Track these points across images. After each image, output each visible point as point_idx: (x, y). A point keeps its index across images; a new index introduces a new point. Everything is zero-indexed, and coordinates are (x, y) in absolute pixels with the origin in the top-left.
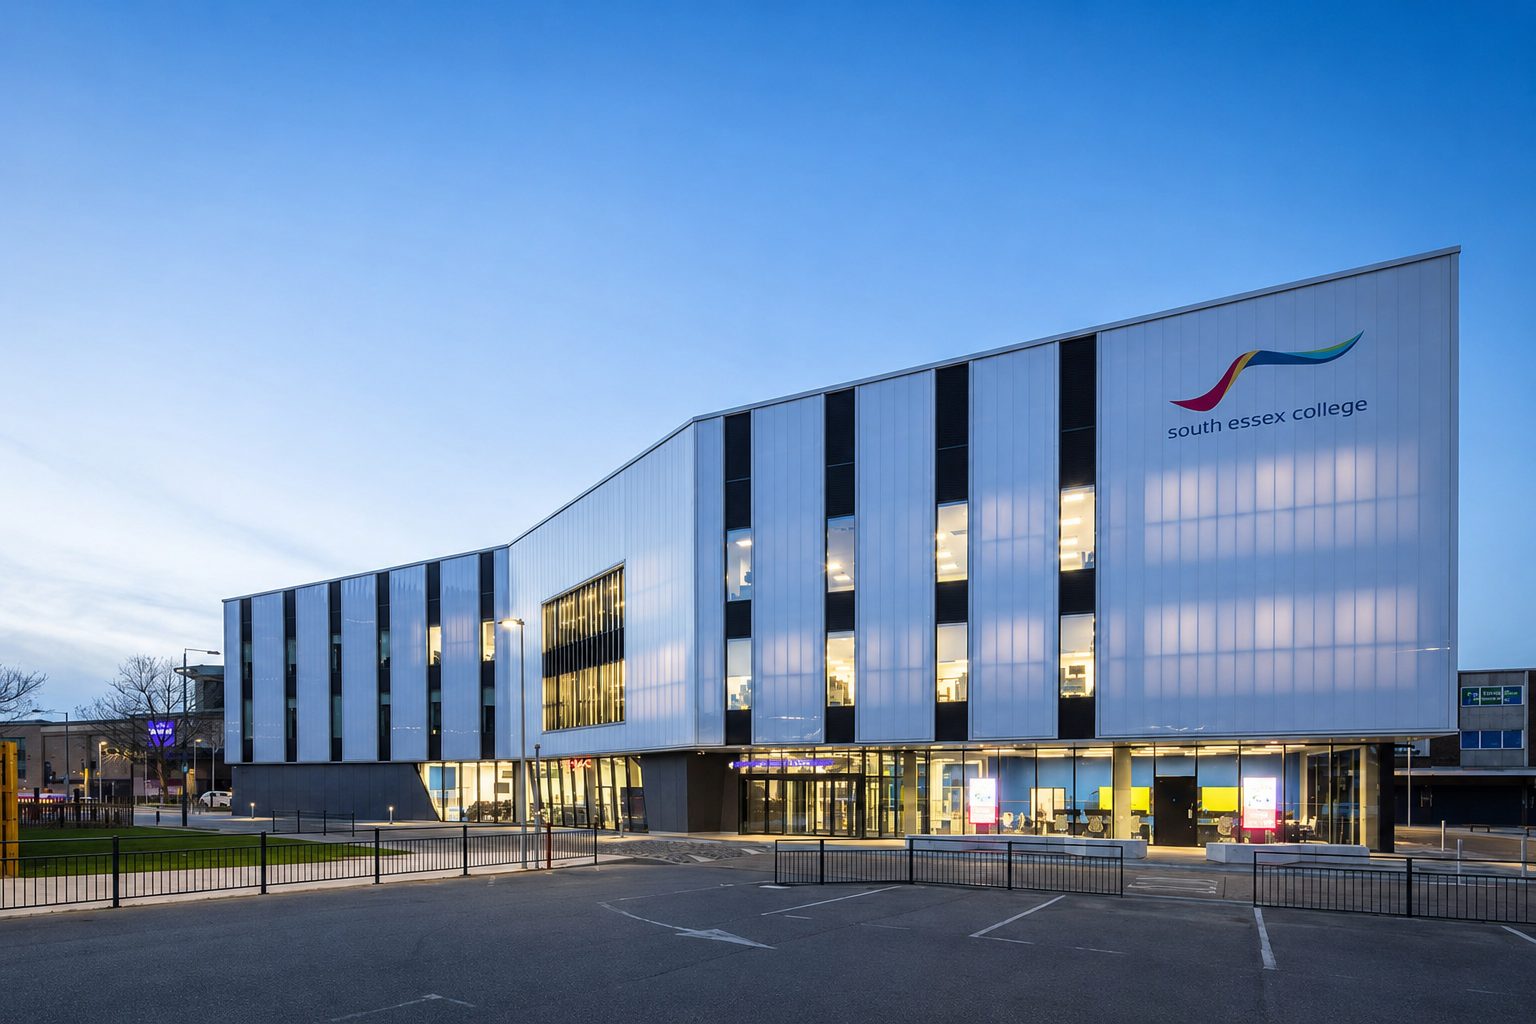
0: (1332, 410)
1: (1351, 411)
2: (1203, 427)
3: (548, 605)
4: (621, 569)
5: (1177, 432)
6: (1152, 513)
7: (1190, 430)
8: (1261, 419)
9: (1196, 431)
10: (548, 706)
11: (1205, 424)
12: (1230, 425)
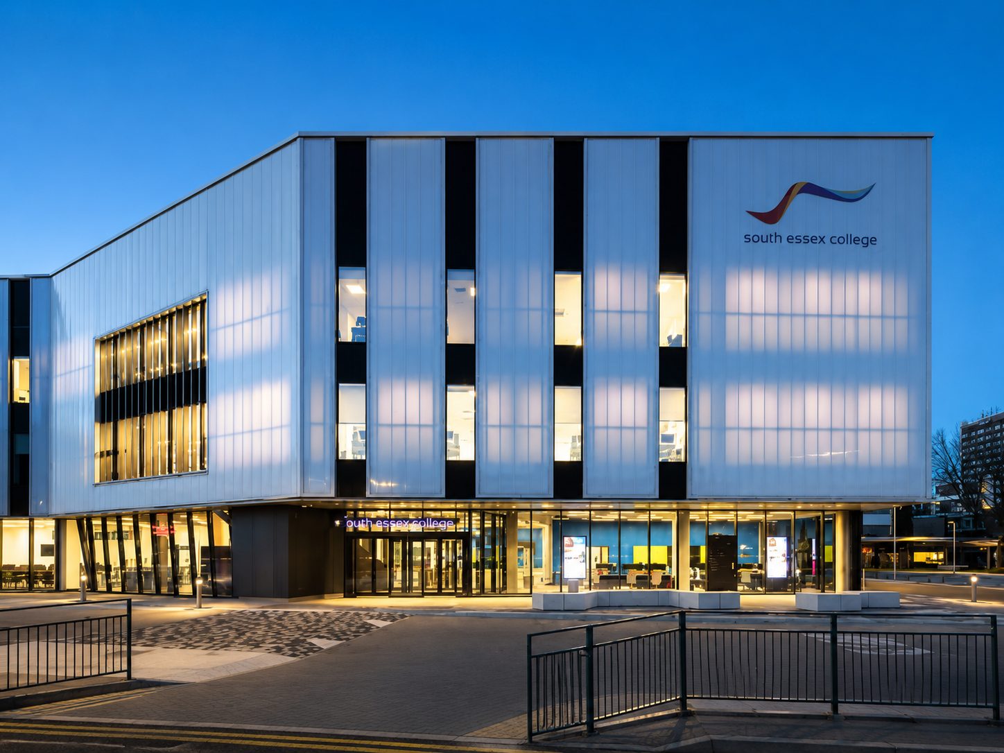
0: (856, 240)
1: (867, 244)
2: (769, 237)
3: (103, 342)
4: (203, 302)
5: (751, 237)
6: (731, 305)
7: (760, 239)
8: (809, 238)
9: (764, 239)
10: (102, 455)
11: (771, 236)
12: (788, 239)
